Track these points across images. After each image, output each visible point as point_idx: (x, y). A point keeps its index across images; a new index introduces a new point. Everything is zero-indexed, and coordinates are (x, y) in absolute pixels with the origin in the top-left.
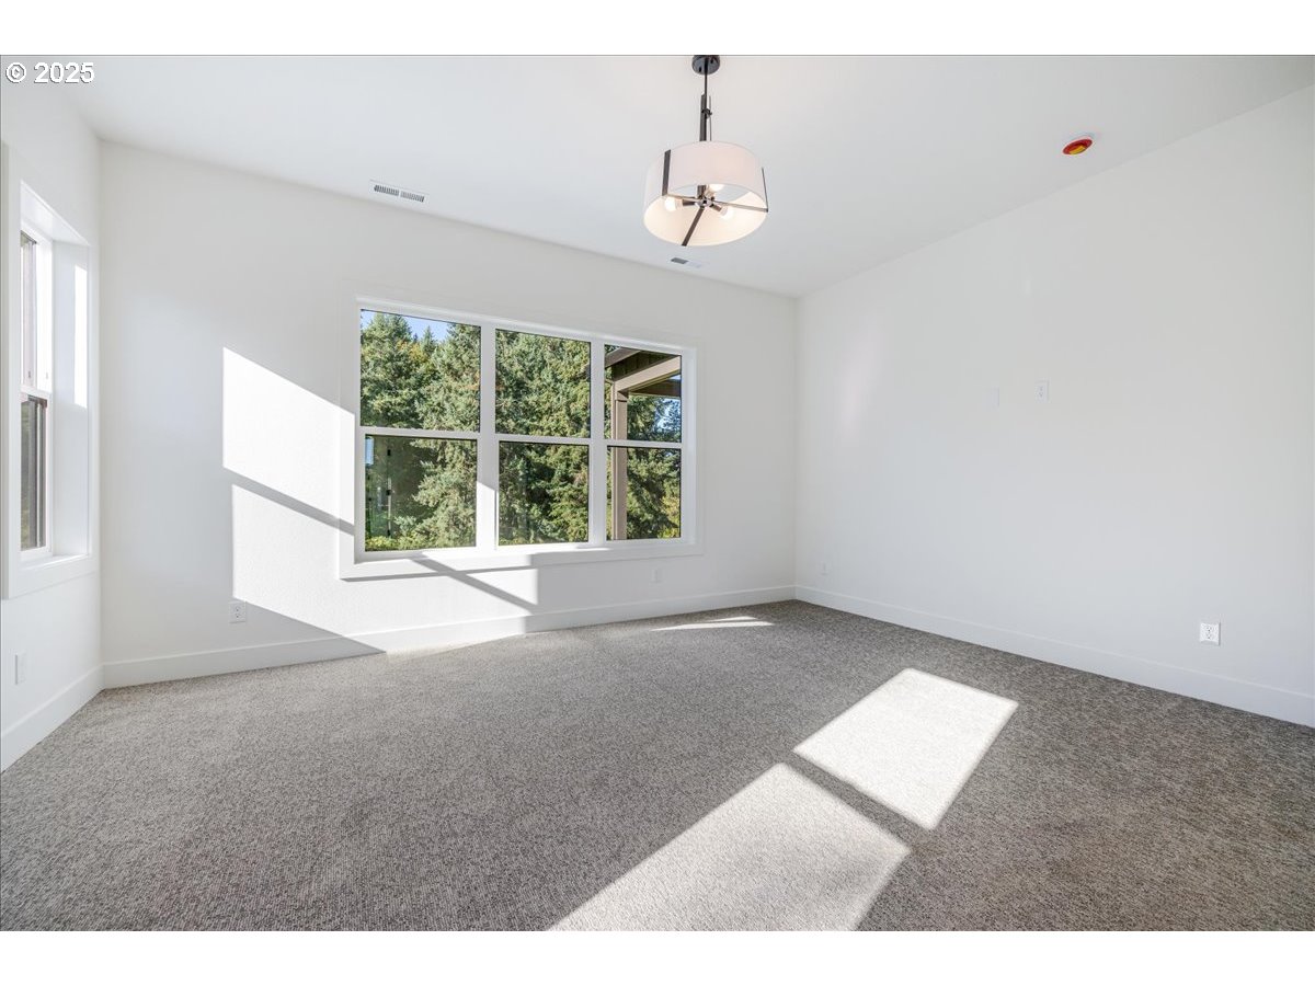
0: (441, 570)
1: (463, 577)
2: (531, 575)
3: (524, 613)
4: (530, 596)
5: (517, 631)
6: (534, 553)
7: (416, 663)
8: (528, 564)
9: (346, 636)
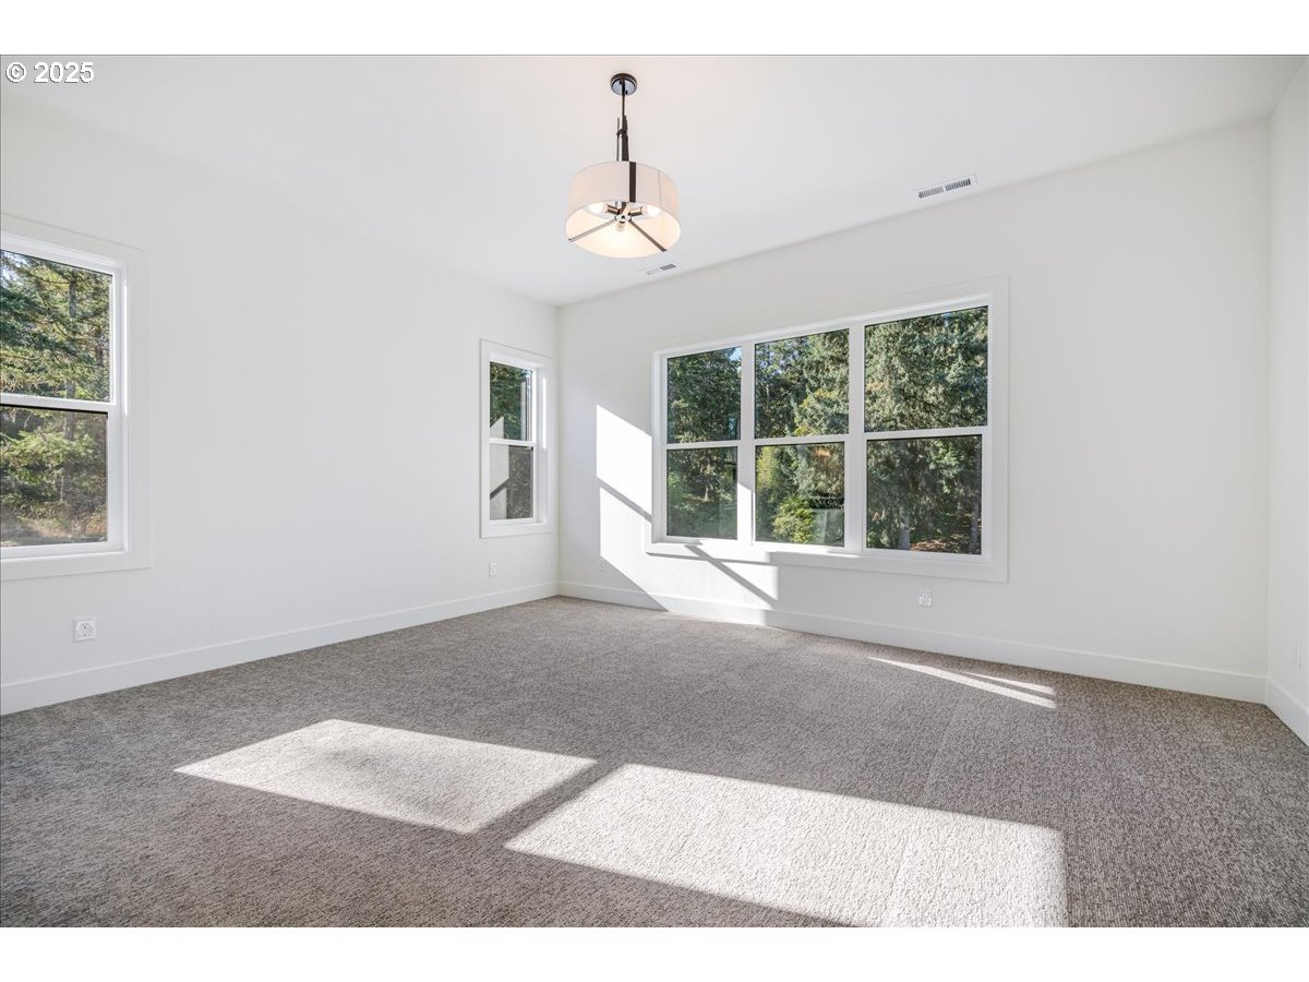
0: (703, 556)
1: (718, 563)
2: (771, 571)
3: (765, 606)
4: (770, 589)
5: (757, 621)
6: (774, 550)
7: (683, 625)
8: (768, 561)
9: (649, 593)
